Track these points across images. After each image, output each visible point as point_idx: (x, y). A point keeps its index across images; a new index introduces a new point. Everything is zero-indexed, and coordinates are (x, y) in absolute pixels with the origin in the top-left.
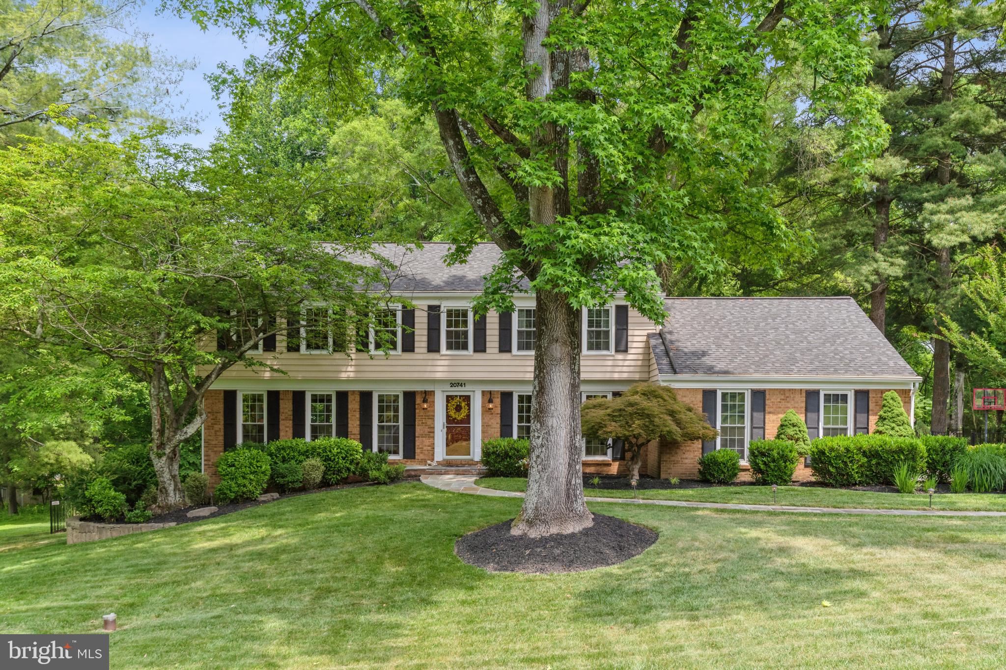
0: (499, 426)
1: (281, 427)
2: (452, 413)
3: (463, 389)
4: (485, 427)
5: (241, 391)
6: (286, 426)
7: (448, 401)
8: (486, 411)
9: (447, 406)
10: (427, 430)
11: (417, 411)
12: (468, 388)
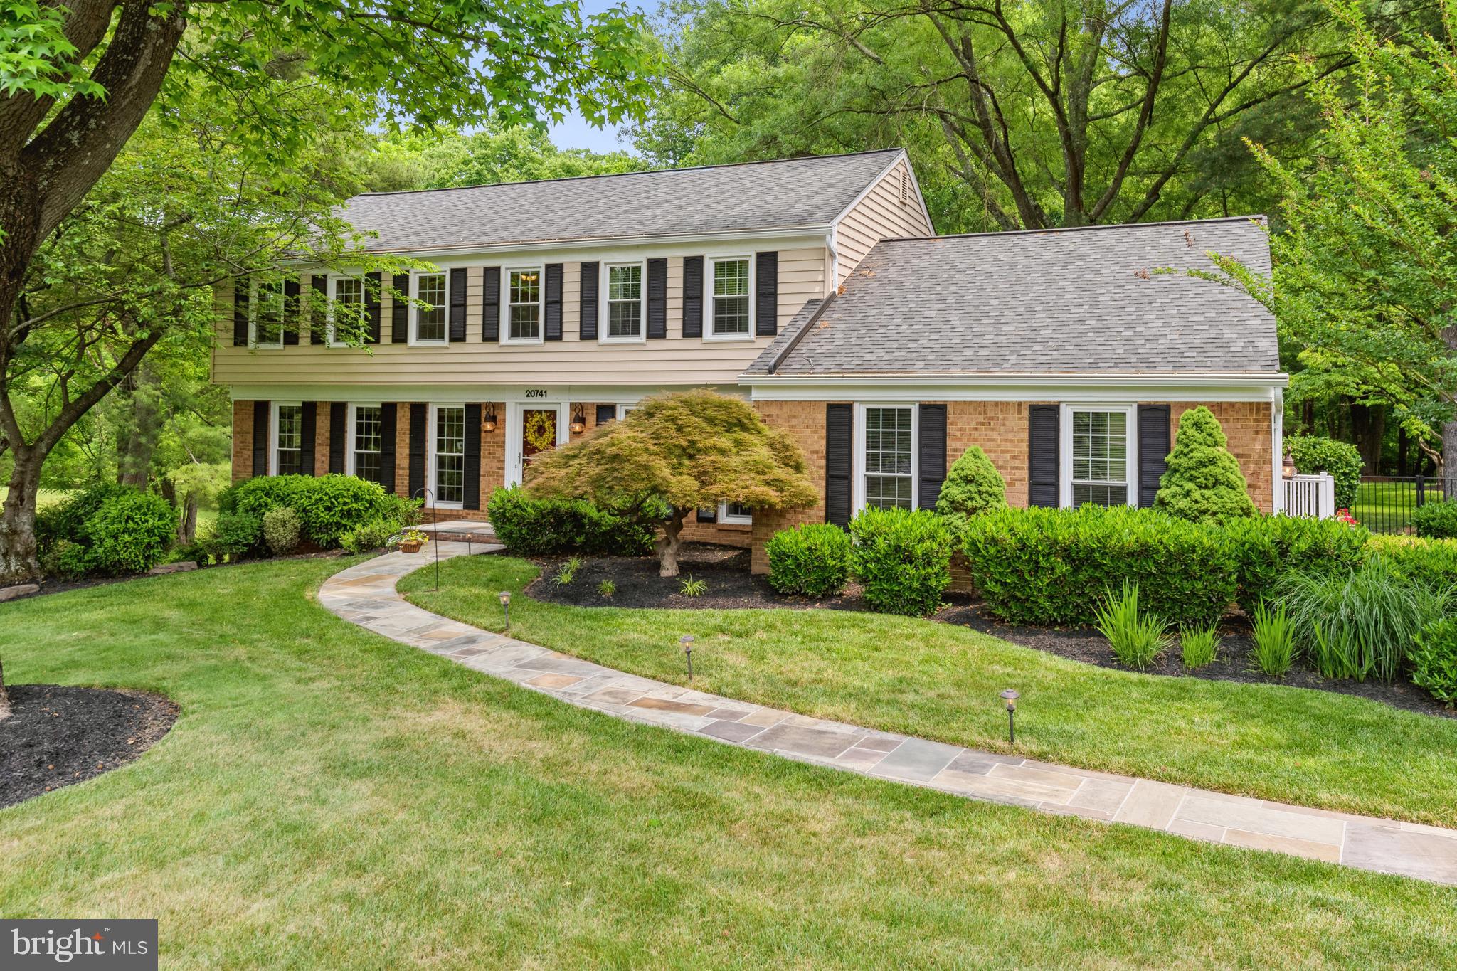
1: (317, 454)
2: (531, 438)
3: (543, 399)
5: (276, 402)
6: (322, 453)
7: (526, 420)
9: (525, 427)
10: (495, 465)
12: (551, 398)
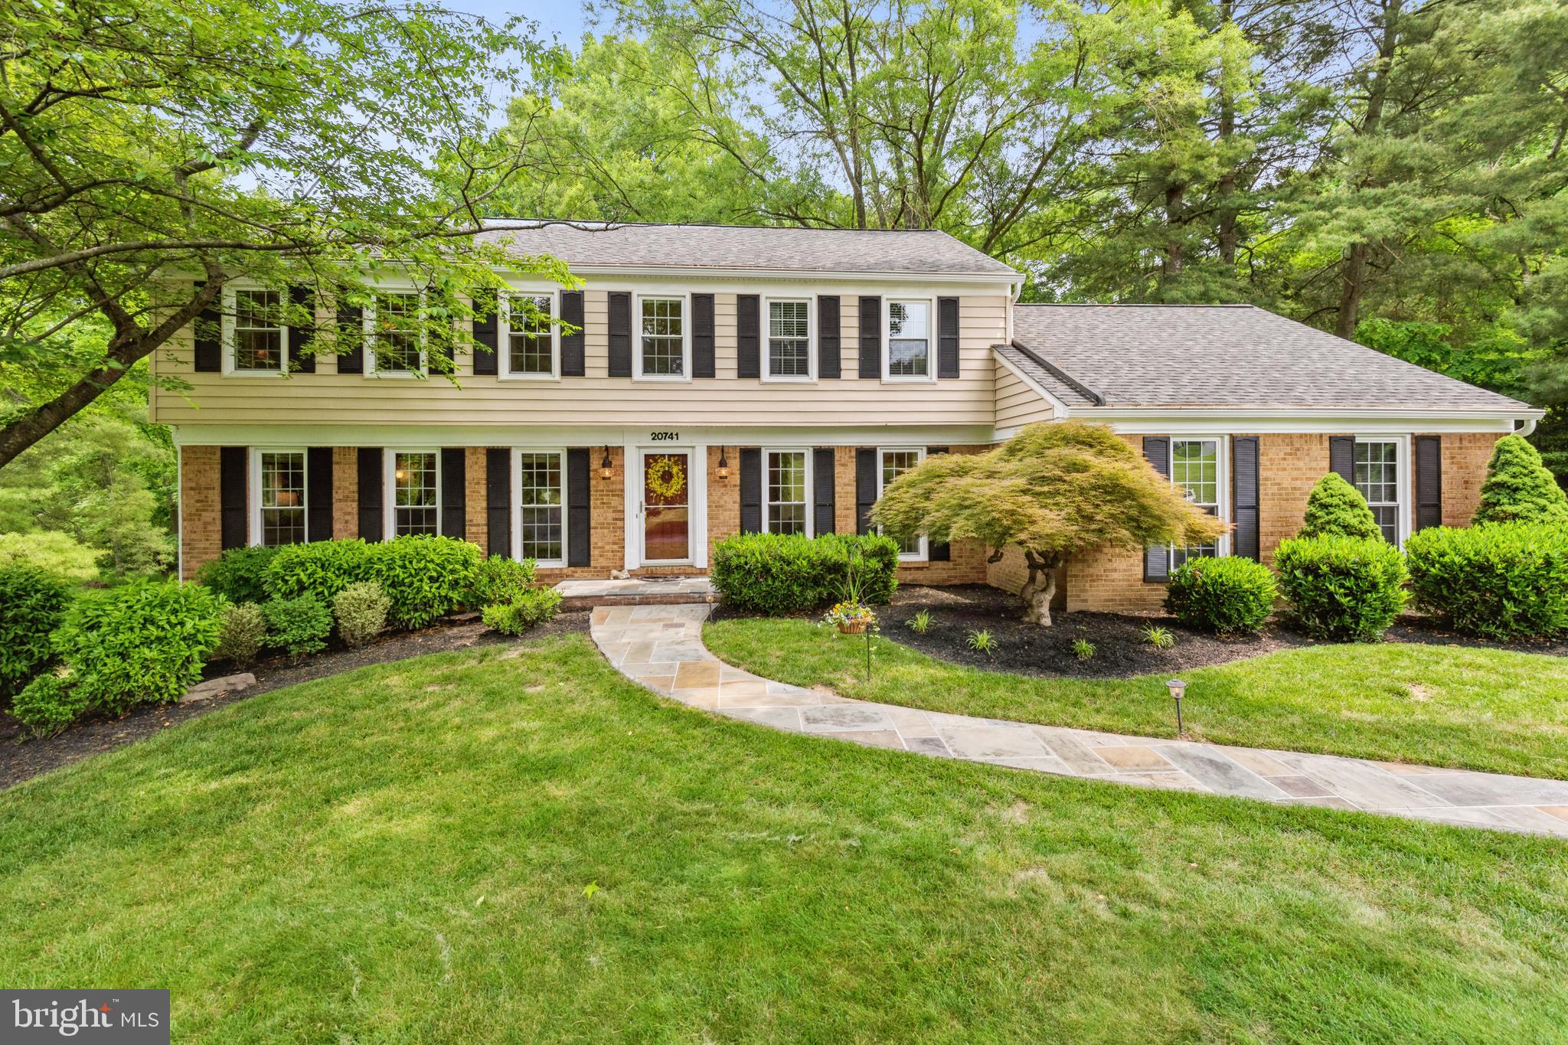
0: (737, 506)
1: (336, 514)
2: (656, 485)
3: (674, 443)
4: (714, 508)
5: (257, 448)
6: (345, 510)
7: (648, 465)
8: (716, 481)
9: (646, 473)
10: (610, 515)
11: (593, 482)
12: (684, 440)
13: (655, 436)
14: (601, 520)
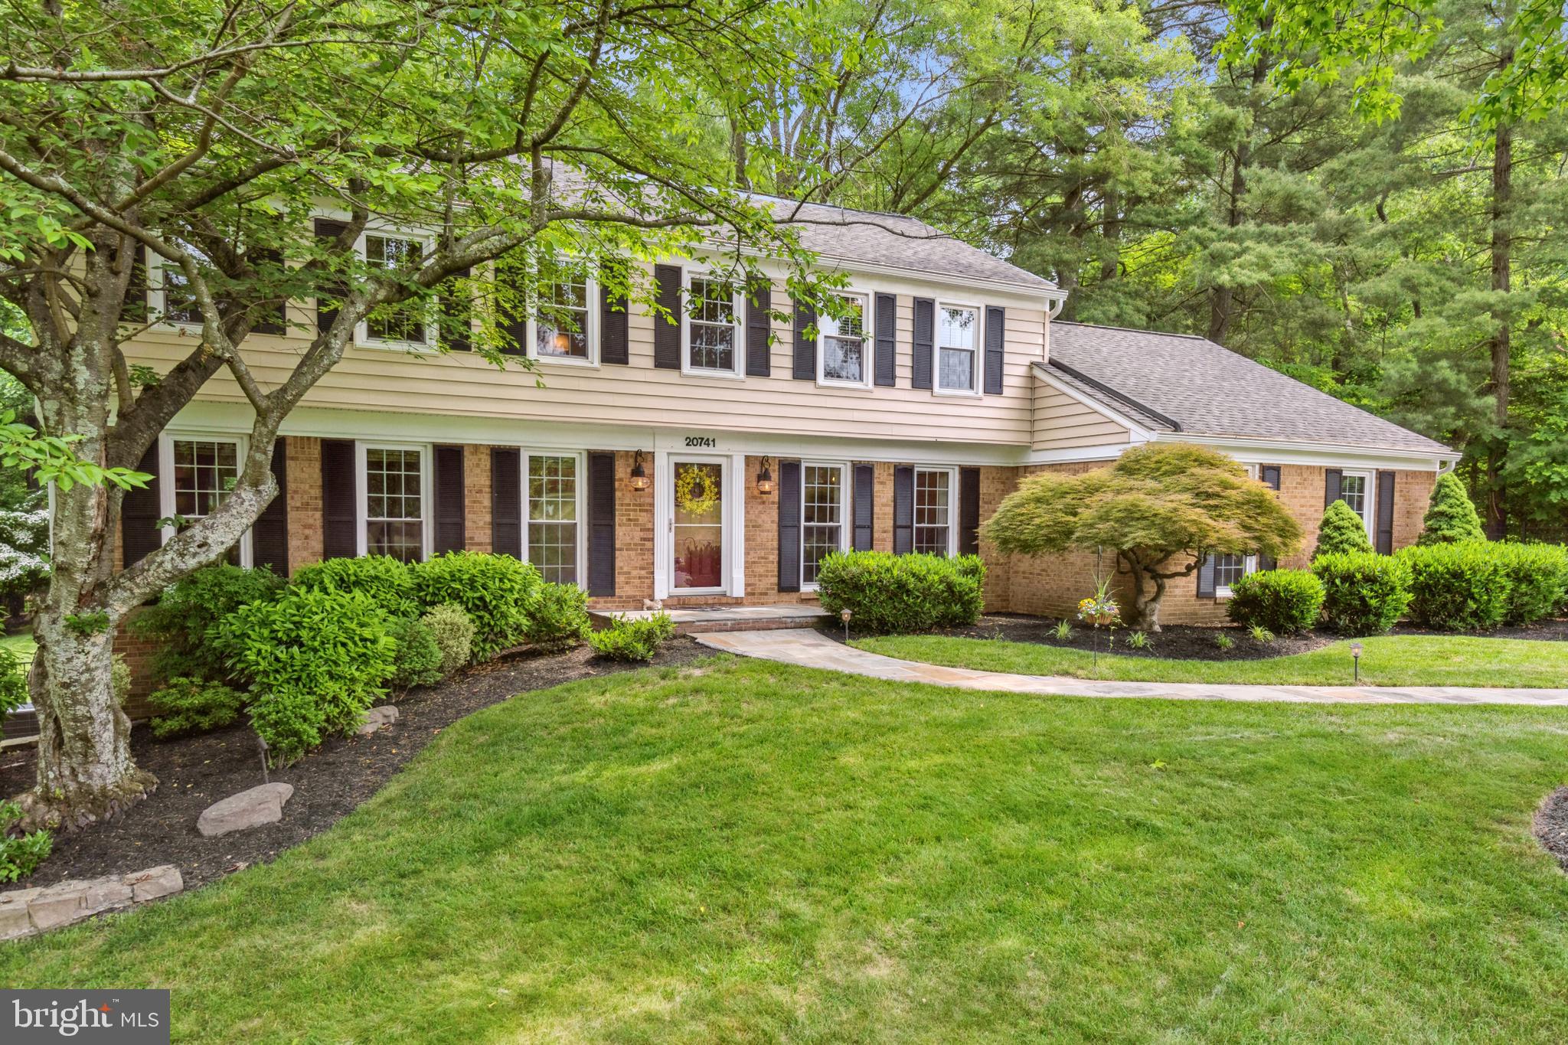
0: (775, 527)
2: (686, 500)
3: (710, 450)
4: (751, 526)
5: (168, 433)
6: (305, 524)
7: (678, 475)
8: (754, 497)
9: (676, 485)
10: (638, 535)
11: (618, 494)
12: (721, 448)
13: (690, 442)
14: (628, 540)
